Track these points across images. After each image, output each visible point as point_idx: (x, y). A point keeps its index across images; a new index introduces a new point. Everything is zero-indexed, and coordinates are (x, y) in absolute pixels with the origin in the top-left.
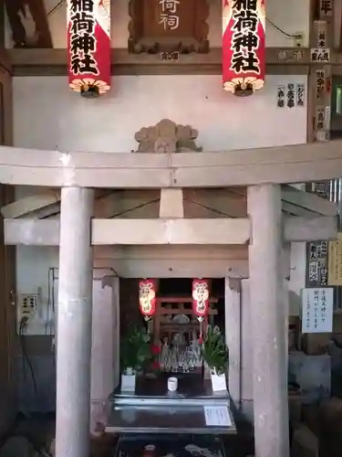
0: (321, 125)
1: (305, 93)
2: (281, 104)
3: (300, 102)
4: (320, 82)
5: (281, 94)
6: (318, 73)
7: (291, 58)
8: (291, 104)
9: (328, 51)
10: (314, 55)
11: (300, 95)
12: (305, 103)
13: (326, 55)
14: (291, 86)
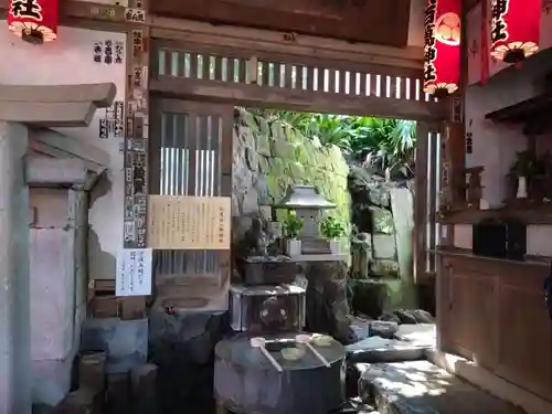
0: (137, 84)
1: (124, 51)
2: (97, 59)
3: (119, 60)
4: (137, 41)
5: (98, 49)
6: (135, 33)
7: (105, 14)
8: (108, 60)
9: (143, 12)
10: (129, 15)
11: (119, 52)
12: (124, 60)
13: (141, 16)
14: (108, 43)
